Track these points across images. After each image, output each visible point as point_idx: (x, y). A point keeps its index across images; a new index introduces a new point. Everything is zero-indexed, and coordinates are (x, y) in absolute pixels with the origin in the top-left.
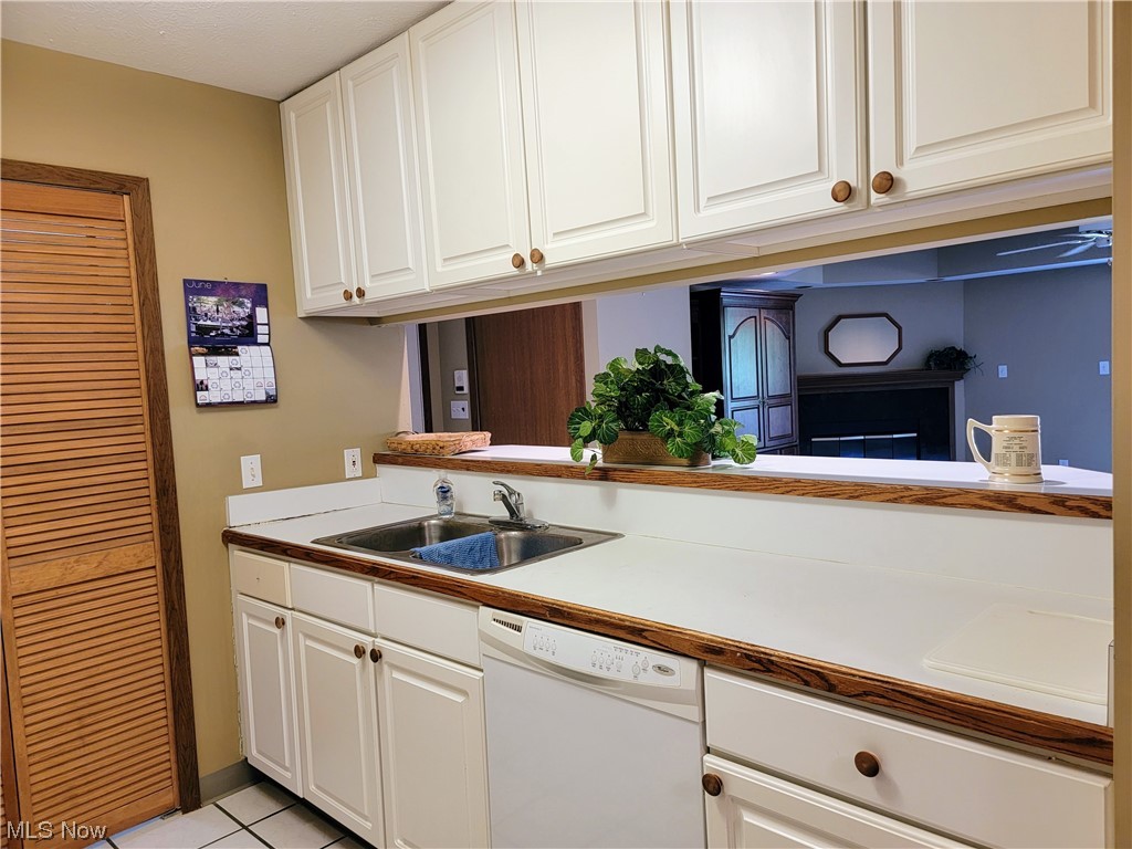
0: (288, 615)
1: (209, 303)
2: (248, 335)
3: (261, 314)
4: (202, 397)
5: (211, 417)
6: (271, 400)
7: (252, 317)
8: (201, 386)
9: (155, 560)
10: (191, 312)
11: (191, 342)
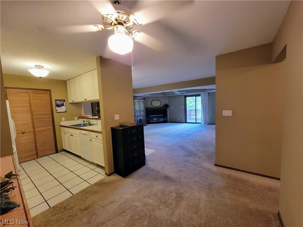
0: (66, 133)
1: (58, 102)
2: (63, 105)
3: (64, 103)
4: (57, 111)
5: (58, 113)
6: (65, 112)
7: (63, 103)
8: (57, 110)
9: (52, 128)
10: (56, 103)
11: (56, 106)
